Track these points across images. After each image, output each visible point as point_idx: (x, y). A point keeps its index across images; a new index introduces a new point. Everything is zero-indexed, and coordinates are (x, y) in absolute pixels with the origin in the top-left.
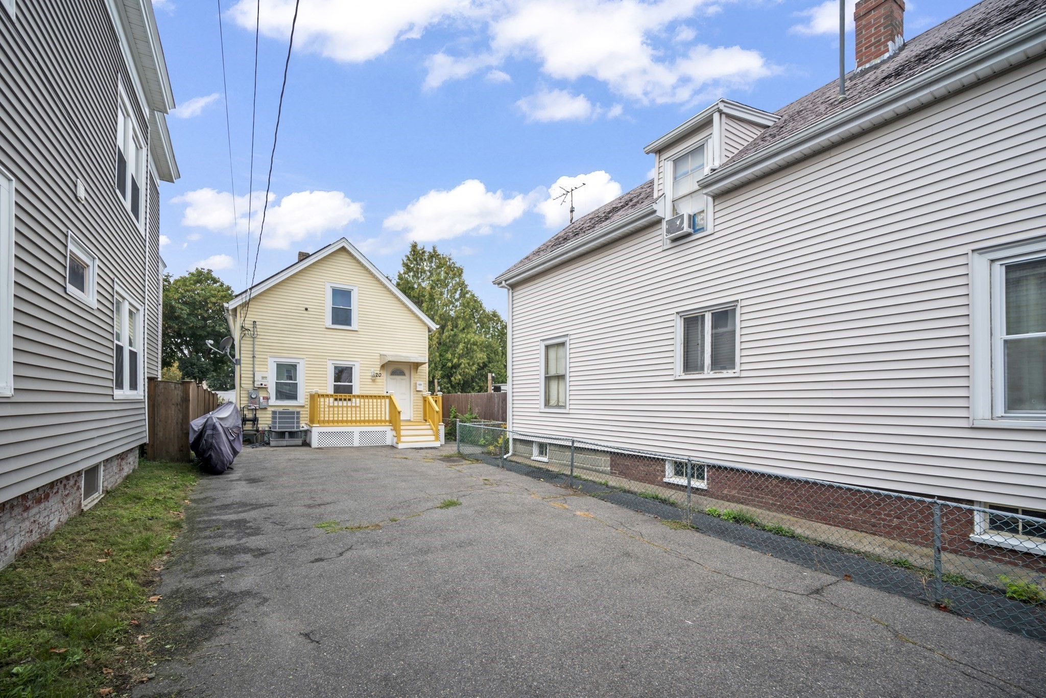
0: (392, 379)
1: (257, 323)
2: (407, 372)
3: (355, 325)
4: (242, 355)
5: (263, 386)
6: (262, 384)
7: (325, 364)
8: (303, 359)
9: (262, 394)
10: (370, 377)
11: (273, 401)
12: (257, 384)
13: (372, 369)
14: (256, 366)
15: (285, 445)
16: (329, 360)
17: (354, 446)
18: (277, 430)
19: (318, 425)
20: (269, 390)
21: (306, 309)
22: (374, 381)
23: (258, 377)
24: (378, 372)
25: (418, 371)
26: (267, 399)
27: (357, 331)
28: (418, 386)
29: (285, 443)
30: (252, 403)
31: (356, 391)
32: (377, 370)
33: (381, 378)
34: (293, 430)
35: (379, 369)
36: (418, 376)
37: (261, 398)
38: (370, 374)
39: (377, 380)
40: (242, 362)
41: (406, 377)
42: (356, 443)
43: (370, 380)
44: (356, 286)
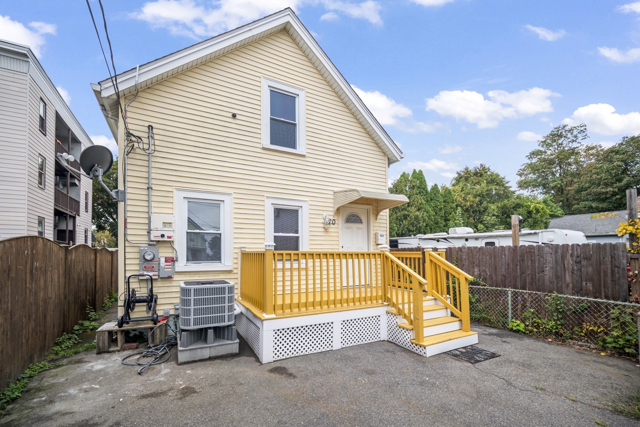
0: (347, 228)
1: (155, 131)
2: (364, 219)
3: (302, 147)
4: (128, 184)
5: (165, 239)
6: (163, 236)
7: (262, 203)
8: (229, 194)
9: (164, 253)
10: (322, 225)
11: (182, 265)
12: (155, 235)
13: (325, 214)
14: (153, 204)
15: (207, 356)
16: (267, 197)
17: (334, 349)
18: (192, 327)
19: (273, 316)
20: (176, 246)
21: (234, 116)
22: (326, 230)
23: (156, 223)
24: (332, 218)
25: (379, 217)
26: (171, 260)
27: (303, 156)
28: (380, 237)
29: (206, 353)
30: (146, 269)
31: (304, 247)
32: (330, 214)
33: (335, 226)
34: (222, 324)
35: (332, 213)
36: (377, 225)
37: (163, 260)
38: (322, 221)
39: (330, 230)
40: (128, 196)
41: (364, 226)
42: (337, 345)
43: (322, 230)
44: (302, 90)
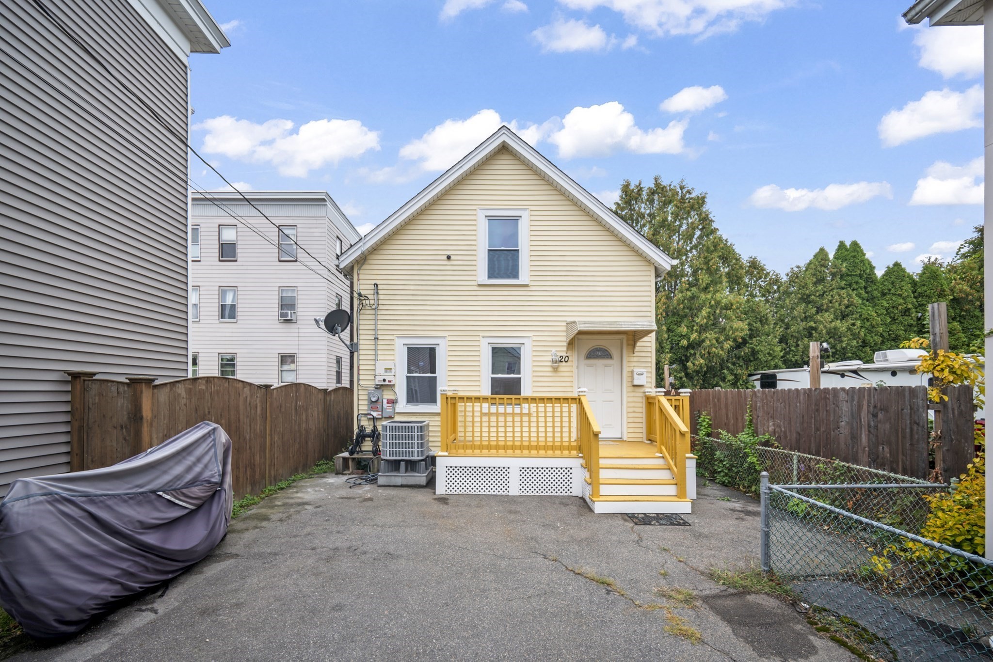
0: (588, 366)
1: (380, 287)
2: (615, 353)
3: (524, 277)
4: (361, 337)
5: (387, 383)
6: (384, 380)
7: (477, 344)
8: (444, 337)
9: (387, 395)
10: (550, 364)
11: (402, 406)
12: (379, 380)
13: (554, 350)
14: (379, 352)
15: (399, 484)
16: (483, 337)
17: (510, 494)
18: (388, 458)
19: (446, 454)
20: (397, 389)
21: (449, 258)
22: (555, 370)
23: (380, 370)
24: (564, 354)
25: (637, 349)
26: (393, 402)
27: (527, 286)
28: (636, 376)
29: (399, 481)
30: (372, 409)
31: (526, 390)
32: (562, 350)
33: (569, 364)
34: (412, 458)
35: (565, 349)
36: (635, 359)
37: (385, 401)
38: (550, 359)
39: (561, 369)
40: (361, 347)
41: (615, 362)
42: (514, 490)
43: (550, 369)
44: (525, 210)
